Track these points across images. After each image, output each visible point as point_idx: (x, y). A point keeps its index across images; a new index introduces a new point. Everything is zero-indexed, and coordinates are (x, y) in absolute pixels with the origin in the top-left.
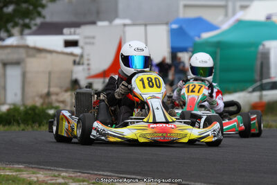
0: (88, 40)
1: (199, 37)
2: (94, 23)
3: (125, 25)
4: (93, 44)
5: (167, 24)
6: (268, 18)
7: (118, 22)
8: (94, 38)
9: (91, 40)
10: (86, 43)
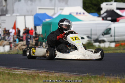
0: (3, 21)
1: (45, 20)
2: (5, 15)
3: (17, 16)
4: (5, 23)
5: (33, 15)
6: (70, 14)
7: (14, 14)
8: (5, 20)
9: (4, 21)
10: (2, 23)
